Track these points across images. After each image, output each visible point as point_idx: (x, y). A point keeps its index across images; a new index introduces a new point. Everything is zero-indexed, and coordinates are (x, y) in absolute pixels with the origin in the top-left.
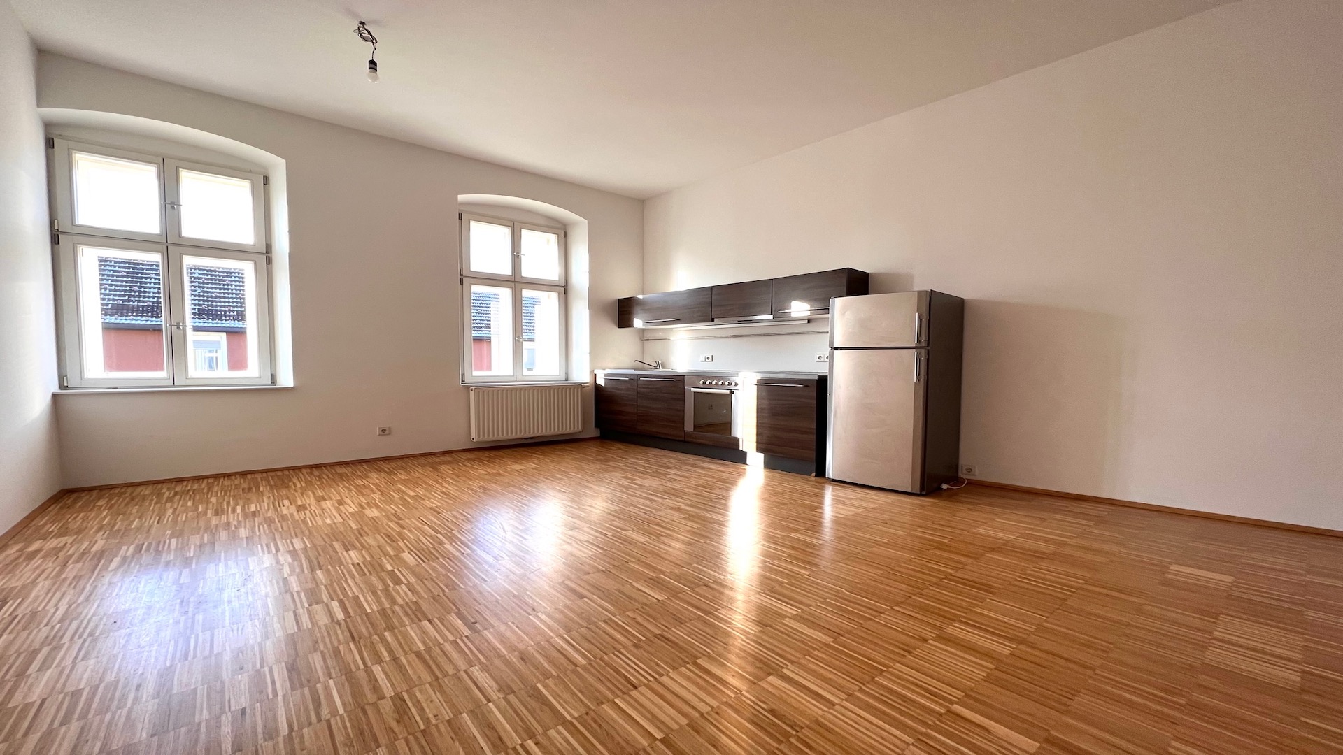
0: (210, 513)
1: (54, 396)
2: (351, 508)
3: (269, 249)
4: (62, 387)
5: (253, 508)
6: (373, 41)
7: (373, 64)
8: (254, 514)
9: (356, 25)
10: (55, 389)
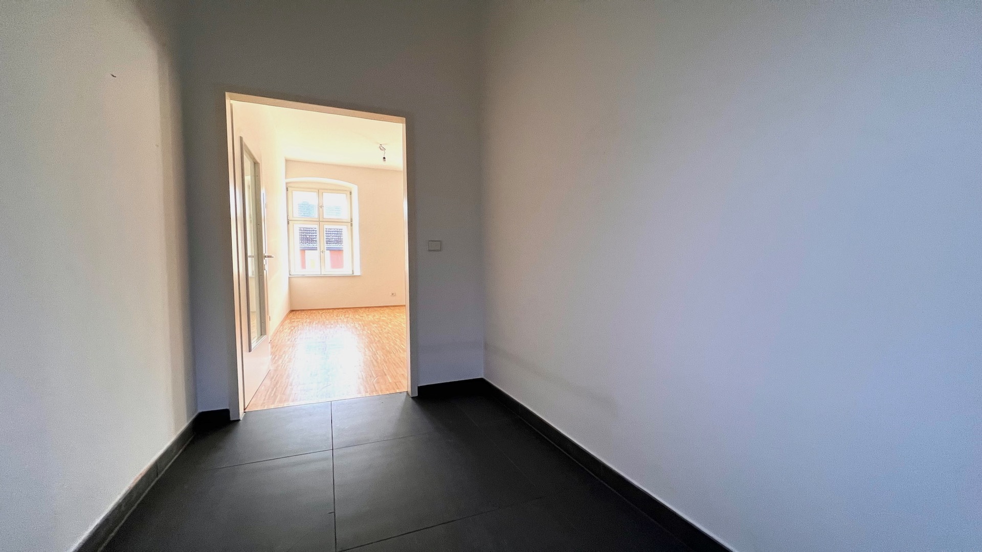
0: (335, 317)
1: (289, 277)
2: (377, 317)
3: (351, 220)
4: (290, 275)
5: (347, 316)
6: (385, 149)
7: (384, 158)
8: (348, 317)
9: (379, 145)
10: (288, 275)
